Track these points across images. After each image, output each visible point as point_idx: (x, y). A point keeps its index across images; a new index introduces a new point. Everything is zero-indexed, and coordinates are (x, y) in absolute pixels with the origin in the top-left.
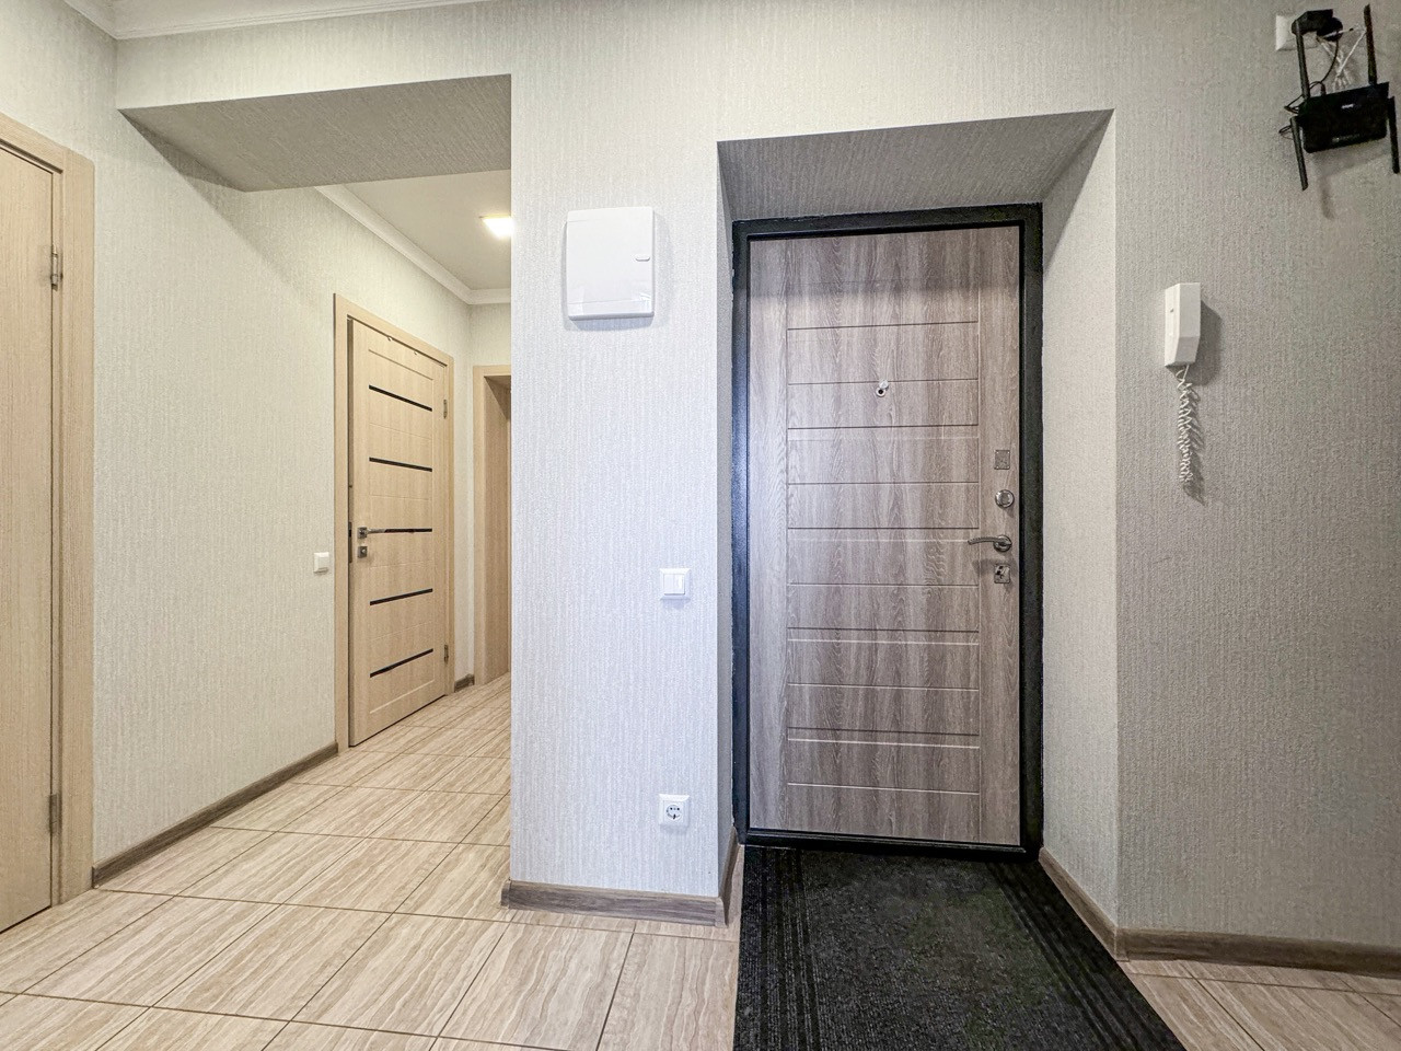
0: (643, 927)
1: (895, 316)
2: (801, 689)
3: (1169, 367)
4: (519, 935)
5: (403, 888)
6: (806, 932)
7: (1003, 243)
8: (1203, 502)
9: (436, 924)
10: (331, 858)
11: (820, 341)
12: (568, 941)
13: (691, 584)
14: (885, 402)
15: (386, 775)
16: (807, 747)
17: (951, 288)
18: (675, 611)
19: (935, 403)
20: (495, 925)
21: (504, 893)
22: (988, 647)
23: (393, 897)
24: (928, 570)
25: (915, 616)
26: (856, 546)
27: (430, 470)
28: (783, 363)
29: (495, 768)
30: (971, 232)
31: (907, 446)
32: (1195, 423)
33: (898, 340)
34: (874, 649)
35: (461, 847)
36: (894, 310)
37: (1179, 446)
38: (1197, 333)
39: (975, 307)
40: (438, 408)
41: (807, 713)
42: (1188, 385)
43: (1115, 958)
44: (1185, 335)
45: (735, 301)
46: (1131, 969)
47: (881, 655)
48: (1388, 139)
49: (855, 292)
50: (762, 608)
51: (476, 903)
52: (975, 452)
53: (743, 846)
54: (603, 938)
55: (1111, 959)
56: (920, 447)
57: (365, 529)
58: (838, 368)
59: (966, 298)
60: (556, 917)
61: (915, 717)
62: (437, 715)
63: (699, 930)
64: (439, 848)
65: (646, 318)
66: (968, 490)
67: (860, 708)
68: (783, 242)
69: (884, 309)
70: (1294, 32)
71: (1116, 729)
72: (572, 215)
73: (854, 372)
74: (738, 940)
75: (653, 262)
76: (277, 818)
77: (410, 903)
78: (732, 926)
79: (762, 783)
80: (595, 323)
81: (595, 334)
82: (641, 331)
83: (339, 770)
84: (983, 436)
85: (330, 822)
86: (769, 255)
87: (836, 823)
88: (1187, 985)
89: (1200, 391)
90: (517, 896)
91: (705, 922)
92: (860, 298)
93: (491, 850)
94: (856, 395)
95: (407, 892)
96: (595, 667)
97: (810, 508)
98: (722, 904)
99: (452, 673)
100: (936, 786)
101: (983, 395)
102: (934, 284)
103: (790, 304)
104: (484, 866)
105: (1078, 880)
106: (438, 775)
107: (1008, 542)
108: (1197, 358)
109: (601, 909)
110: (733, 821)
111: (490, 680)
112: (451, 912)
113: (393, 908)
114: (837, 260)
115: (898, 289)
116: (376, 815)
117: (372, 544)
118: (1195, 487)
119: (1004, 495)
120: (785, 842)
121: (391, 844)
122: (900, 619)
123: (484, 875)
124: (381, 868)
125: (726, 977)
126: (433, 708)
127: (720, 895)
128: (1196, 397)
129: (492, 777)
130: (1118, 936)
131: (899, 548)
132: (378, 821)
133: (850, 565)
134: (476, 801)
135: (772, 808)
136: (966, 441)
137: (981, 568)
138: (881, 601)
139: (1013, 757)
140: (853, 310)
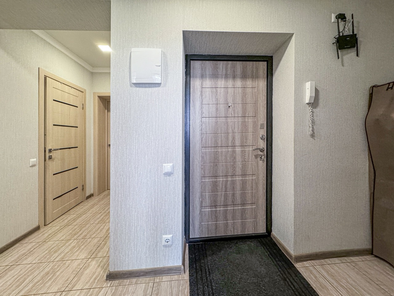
0: (157, 280)
1: (233, 85)
2: (205, 195)
3: (307, 103)
4: (113, 291)
5: (67, 280)
6: (209, 272)
7: (263, 66)
8: (315, 139)
9: (80, 293)
10: (37, 272)
11: (211, 91)
12: (131, 290)
13: (173, 168)
14: (231, 110)
15: (60, 235)
16: (207, 212)
17: (249, 78)
18: (168, 177)
19: (244, 110)
20: (104, 288)
21: (107, 276)
22: (258, 178)
23: (63, 285)
24: (242, 158)
25: (239, 171)
26: (222, 152)
27: (77, 127)
28: (201, 98)
29: (102, 227)
30: (254, 62)
31: (236, 123)
32: (313, 118)
33: (234, 92)
34: (227, 181)
35: (90, 260)
36: (233, 84)
37: (309, 125)
38: (314, 95)
39: (255, 84)
40: (80, 106)
41: (207, 202)
42: (312, 108)
43: (293, 263)
44: (312, 95)
45: (186, 79)
46: (297, 266)
47: (229, 183)
48: (356, 48)
49: (222, 78)
50: (194, 171)
51: (96, 281)
52: (255, 124)
53: (188, 244)
54: (144, 287)
55: (292, 264)
56: (240, 123)
57: (51, 149)
58: (217, 100)
59: (253, 81)
60: (126, 281)
61: (238, 200)
62: (80, 209)
63: (176, 277)
64: (81, 261)
65: (158, 85)
66: (253, 135)
67: (223, 199)
68: (201, 62)
69: (230, 83)
70: (336, 18)
71: (294, 201)
72: (133, 50)
73: (222, 100)
74: (189, 278)
75: (161, 67)
76: (13, 259)
77: (70, 286)
78: (186, 274)
79: (193, 224)
80: (141, 85)
81: (141, 89)
82: (157, 88)
83: (40, 235)
84: (257, 120)
85: (36, 258)
86: (196, 65)
87: (216, 233)
88: (311, 268)
89: (314, 110)
90: (112, 277)
91: (178, 274)
92: (223, 80)
93: (101, 259)
94: (222, 107)
95: (69, 281)
96: (140, 197)
97: (209, 141)
98: (183, 267)
99: (85, 194)
100: (244, 219)
101: (257, 108)
102: (244, 77)
103: (203, 80)
104: (99, 265)
105: (282, 242)
106: (80, 233)
107: (264, 149)
108: (314, 102)
109: (143, 275)
110: (185, 237)
111: (99, 194)
112: (87, 287)
113: (63, 289)
114: (217, 68)
115: (234, 77)
116: (55, 252)
117: (53, 154)
118: (313, 136)
119: (262, 136)
120: (201, 241)
121: (62, 263)
122: (234, 172)
123: (99, 269)
124: (58, 274)
125: (186, 293)
126: (78, 207)
127: (182, 264)
128: (313, 112)
129: (101, 231)
130: (294, 257)
131: (234, 152)
132: (56, 254)
133: (220, 158)
134: (96, 240)
135: (196, 231)
136: (253, 121)
137: (256, 156)
138: (229, 167)
139: (264, 208)
140: (221, 83)
